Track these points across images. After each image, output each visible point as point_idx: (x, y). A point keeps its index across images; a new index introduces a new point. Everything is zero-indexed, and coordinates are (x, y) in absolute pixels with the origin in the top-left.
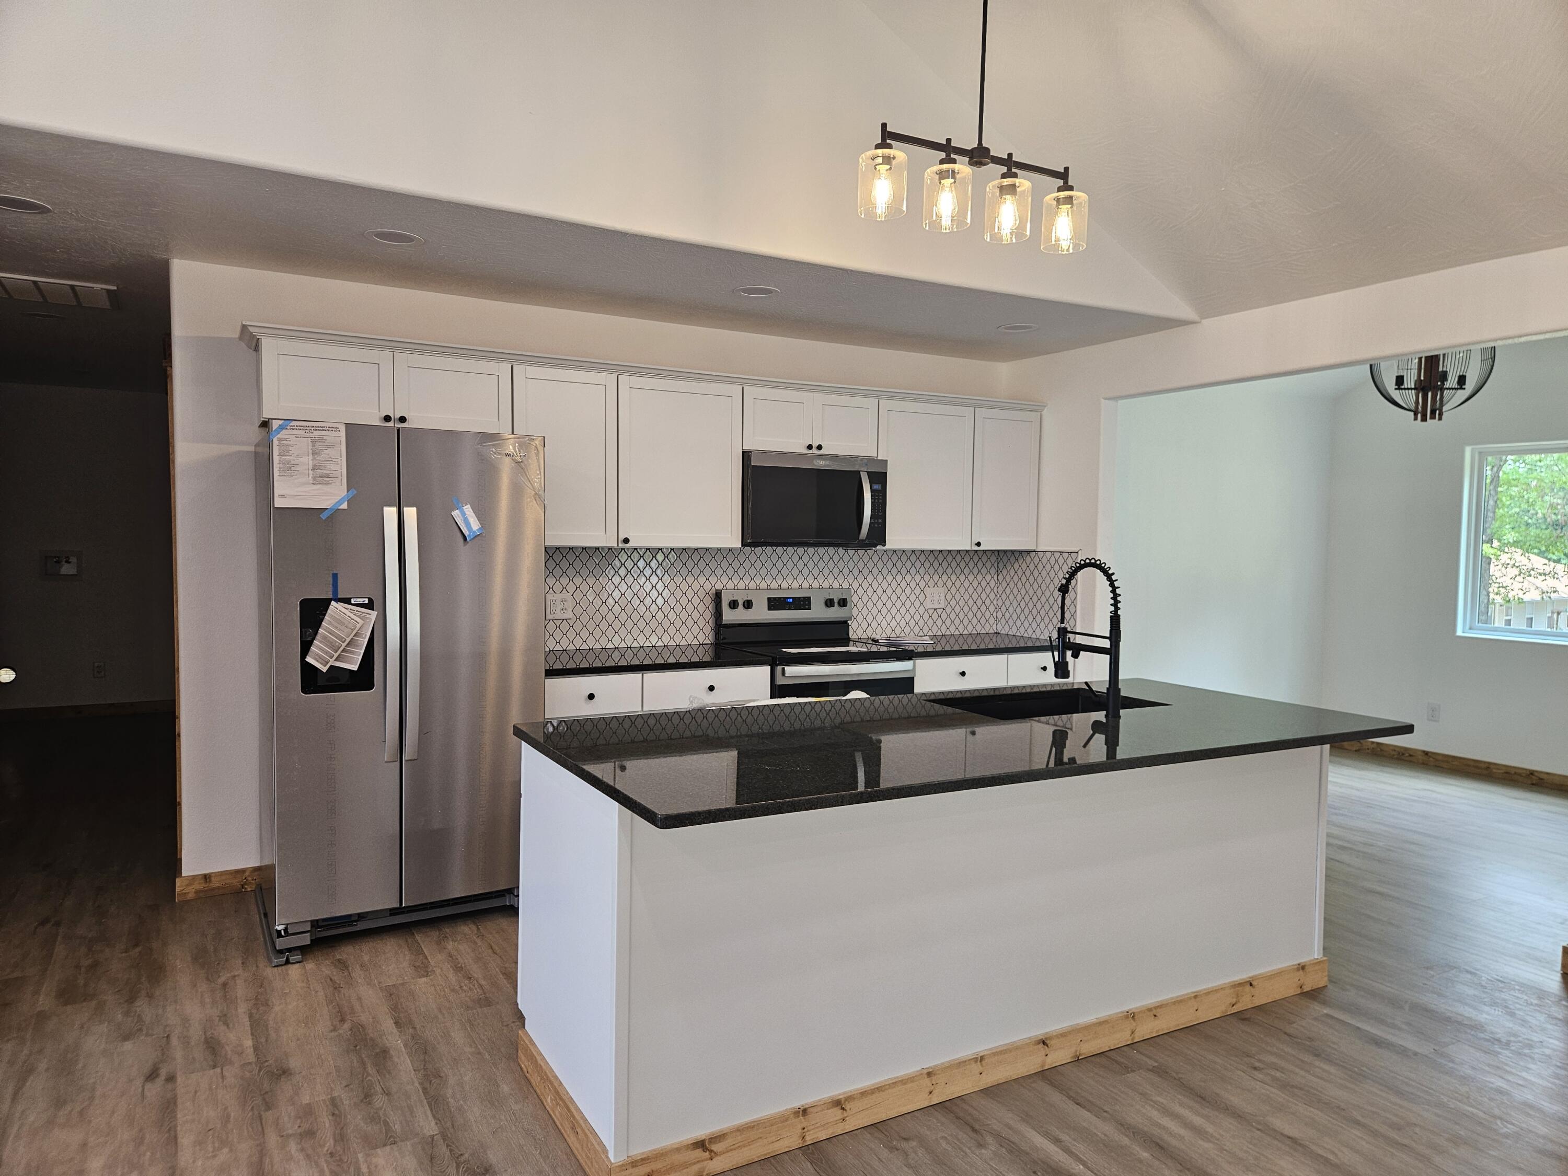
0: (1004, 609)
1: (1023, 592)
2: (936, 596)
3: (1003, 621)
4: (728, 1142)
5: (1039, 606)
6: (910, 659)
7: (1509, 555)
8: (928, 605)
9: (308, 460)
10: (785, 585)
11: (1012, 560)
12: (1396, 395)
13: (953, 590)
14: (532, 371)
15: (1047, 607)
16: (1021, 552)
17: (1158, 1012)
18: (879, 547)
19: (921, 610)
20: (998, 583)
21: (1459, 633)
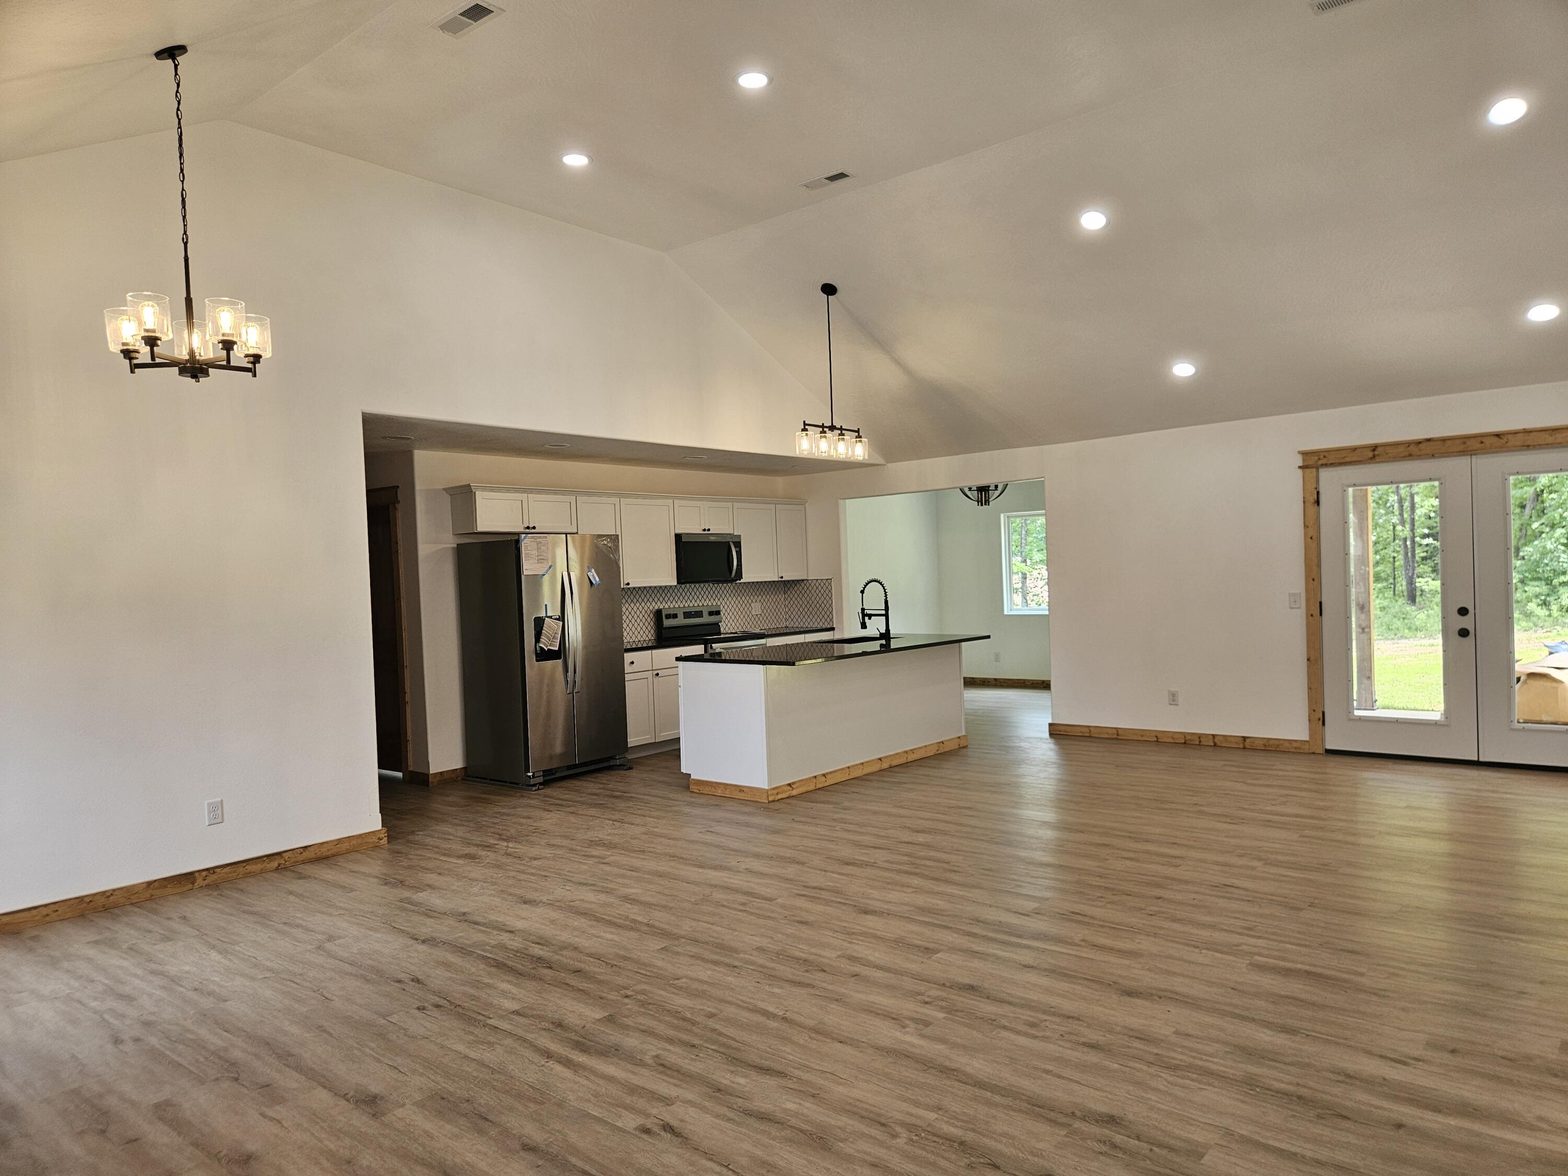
0: (790, 613)
1: (801, 603)
2: (756, 608)
3: (790, 620)
4: (797, 785)
5: (811, 609)
6: (763, 638)
7: (1038, 571)
8: (754, 613)
9: (535, 552)
10: (691, 605)
11: (793, 585)
12: (969, 493)
13: (765, 604)
14: (584, 499)
15: (816, 609)
16: (798, 581)
17: (915, 751)
18: (738, 581)
19: (750, 616)
20: (785, 599)
21: (1006, 613)
